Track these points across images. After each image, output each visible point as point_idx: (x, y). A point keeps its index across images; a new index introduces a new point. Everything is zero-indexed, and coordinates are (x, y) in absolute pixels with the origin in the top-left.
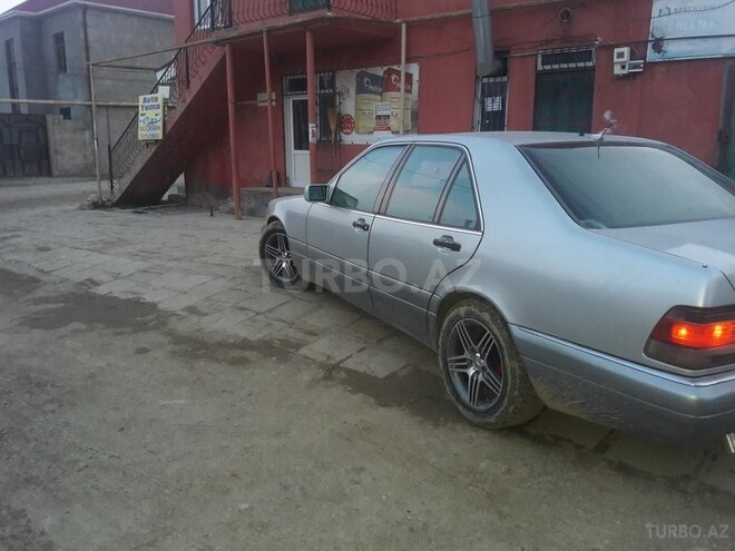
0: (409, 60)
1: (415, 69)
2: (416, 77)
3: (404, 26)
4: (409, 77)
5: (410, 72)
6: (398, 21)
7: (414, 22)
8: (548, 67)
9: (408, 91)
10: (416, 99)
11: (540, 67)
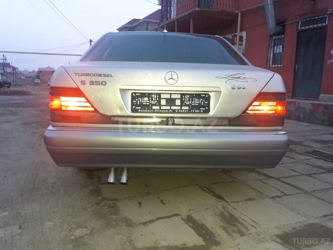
0: (241, 30)
1: (244, 34)
2: (244, 38)
3: (240, 14)
4: (241, 38)
5: (243, 35)
6: (237, 12)
7: (243, 11)
8: (303, 28)
9: (241, 45)
10: (244, 48)
11: (299, 29)
